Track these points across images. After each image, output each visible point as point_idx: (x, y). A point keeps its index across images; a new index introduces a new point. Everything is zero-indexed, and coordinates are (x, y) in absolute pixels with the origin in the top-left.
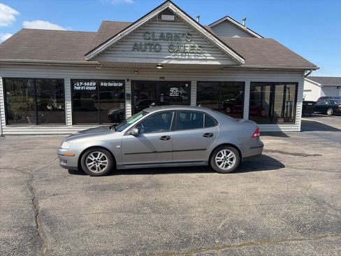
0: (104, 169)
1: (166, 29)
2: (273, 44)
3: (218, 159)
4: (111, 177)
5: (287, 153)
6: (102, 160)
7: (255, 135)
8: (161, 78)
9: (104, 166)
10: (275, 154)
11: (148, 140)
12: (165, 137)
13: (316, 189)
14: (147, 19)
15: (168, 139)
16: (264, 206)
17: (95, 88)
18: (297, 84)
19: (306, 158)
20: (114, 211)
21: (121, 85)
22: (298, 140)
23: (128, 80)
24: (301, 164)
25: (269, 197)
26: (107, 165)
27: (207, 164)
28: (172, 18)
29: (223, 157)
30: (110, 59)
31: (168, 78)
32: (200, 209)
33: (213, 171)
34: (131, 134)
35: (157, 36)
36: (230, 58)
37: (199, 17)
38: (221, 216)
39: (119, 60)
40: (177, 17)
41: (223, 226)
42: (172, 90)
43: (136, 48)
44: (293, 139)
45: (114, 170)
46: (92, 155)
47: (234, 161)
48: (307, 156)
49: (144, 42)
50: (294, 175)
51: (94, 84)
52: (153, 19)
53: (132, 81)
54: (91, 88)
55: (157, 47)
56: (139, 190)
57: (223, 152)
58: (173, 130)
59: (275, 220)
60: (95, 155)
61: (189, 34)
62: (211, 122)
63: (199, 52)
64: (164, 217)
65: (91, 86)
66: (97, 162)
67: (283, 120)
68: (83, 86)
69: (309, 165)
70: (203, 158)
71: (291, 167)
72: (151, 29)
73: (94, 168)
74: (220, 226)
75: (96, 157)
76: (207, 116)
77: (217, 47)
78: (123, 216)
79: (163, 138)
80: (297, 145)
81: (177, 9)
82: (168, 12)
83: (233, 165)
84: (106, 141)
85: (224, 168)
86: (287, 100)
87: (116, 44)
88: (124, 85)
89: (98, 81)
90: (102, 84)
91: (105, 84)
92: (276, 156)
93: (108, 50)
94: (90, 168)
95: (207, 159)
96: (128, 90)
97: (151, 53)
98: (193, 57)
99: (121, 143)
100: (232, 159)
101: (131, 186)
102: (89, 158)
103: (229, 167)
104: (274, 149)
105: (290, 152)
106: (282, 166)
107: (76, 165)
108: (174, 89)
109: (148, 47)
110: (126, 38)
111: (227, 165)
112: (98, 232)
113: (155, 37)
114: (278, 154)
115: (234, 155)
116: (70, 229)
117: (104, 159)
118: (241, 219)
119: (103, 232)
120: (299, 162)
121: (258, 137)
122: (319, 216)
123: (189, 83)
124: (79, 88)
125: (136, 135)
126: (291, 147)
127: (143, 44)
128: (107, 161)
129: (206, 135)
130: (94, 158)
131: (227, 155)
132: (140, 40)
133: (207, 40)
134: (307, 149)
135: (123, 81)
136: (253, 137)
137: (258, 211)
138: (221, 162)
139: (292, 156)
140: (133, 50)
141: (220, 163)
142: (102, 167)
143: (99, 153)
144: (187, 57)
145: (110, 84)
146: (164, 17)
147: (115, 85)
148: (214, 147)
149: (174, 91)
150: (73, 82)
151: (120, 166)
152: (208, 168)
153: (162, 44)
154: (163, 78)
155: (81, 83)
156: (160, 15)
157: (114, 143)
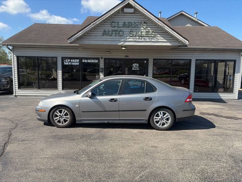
0: (67, 123)
1: (127, 19)
2: (217, 30)
3: (156, 119)
4: (71, 129)
5: (222, 116)
6: (65, 115)
7: (188, 100)
8: (126, 56)
9: (67, 120)
10: (210, 117)
11: (100, 101)
12: (113, 99)
13: (237, 148)
14: (113, 12)
15: (115, 101)
16: (185, 162)
17: (78, 64)
18: (235, 61)
19: (237, 121)
20: (58, 156)
21: (97, 61)
22: (234, 106)
23: (102, 58)
24: (230, 126)
25: (192, 153)
26: (68, 120)
27: (147, 122)
28: (132, 10)
29: (160, 117)
30: (86, 42)
31: (131, 57)
32: (127, 160)
33: (152, 128)
34: (87, 96)
35: (121, 24)
36: (177, 40)
37: (160, 13)
38: (143, 167)
39: (93, 43)
40: (136, 9)
41: (141, 177)
42: (134, 65)
43: (105, 33)
44: (230, 105)
45: (74, 124)
46: (58, 111)
47: (170, 121)
48: (238, 119)
49: (111, 29)
50: (221, 135)
51: (78, 61)
52: (118, 12)
53: (104, 59)
54: (75, 64)
55: (121, 33)
56: (87, 141)
57: (161, 113)
58: (120, 94)
59: (190, 175)
60: (60, 112)
61: (145, 23)
62: (151, 89)
63: (153, 36)
64: (95, 165)
65: (76, 62)
66: (62, 117)
67: (222, 90)
68: (70, 62)
69: (237, 127)
70: (144, 117)
71: (220, 128)
72: (116, 19)
73: (59, 121)
74: (138, 177)
75: (61, 113)
76: (148, 84)
77: (167, 32)
78: (62, 161)
79: (112, 100)
80: (232, 110)
81: (136, 4)
82: (129, 6)
83: (168, 124)
84: (68, 102)
85: (161, 126)
86: (227, 74)
87: (91, 30)
88: (99, 61)
89: (81, 59)
90: (83, 61)
91: (86, 61)
92: (211, 118)
93: (85, 36)
94: (56, 121)
95: (147, 118)
96: (102, 65)
97: (116, 37)
98: (148, 40)
99: (80, 103)
100: (168, 119)
101: (83, 136)
102: (56, 113)
103: (165, 126)
104: (211, 112)
105: (224, 115)
106: (214, 126)
107: (46, 118)
108: (136, 64)
109: (114, 33)
110: (98, 26)
111: (163, 124)
112: (35, 174)
113: (119, 26)
114: (213, 117)
115: (169, 116)
116: (16, 170)
117: (66, 115)
118: (159, 172)
119: (40, 174)
120: (229, 124)
121: (190, 101)
122: (233, 174)
123: (147, 60)
124: (67, 64)
125: (91, 97)
126: (226, 111)
127: (110, 30)
128: (69, 116)
129: (146, 99)
130: (59, 114)
131: (164, 115)
132: (108, 28)
133: (159, 27)
134: (239, 113)
135: (98, 59)
136: (186, 101)
137: (177, 165)
138: (159, 121)
139: (225, 119)
140: (103, 35)
141: (157, 122)
142: (65, 121)
143: (63, 110)
144: (143, 40)
145: (89, 61)
146: (126, 10)
147: (93, 61)
148: (153, 109)
149: (135, 66)
150: (63, 59)
151: (79, 121)
152: (148, 125)
153: (124, 30)
154: (128, 56)
155: (69, 60)
156: (122, 9)
157: (74, 103)
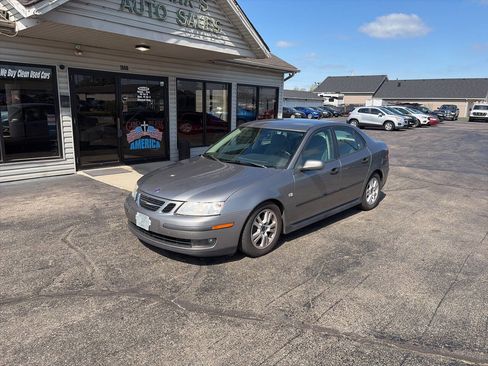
3: (368, 192)
8: (123, 68)
18: (278, 89)
21: (46, 75)
23: (62, 68)
26: (275, 231)
27: (361, 201)
29: (370, 189)
31: (135, 69)
42: (142, 90)
46: (258, 218)
47: (377, 192)
53: (70, 70)
55: (161, 11)
63: (216, 31)
75: (262, 219)
79: (333, 171)
83: (376, 197)
88: (54, 76)
90: (3, 72)
91: (11, 74)
95: (362, 194)
96: (63, 88)
108: (143, 88)
109: (146, 9)
115: (377, 185)
129: (364, 161)
143: (267, 212)
144: (201, 38)
145: (23, 74)
149: (143, 93)
153: (167, 8)
154: (126, 68)
